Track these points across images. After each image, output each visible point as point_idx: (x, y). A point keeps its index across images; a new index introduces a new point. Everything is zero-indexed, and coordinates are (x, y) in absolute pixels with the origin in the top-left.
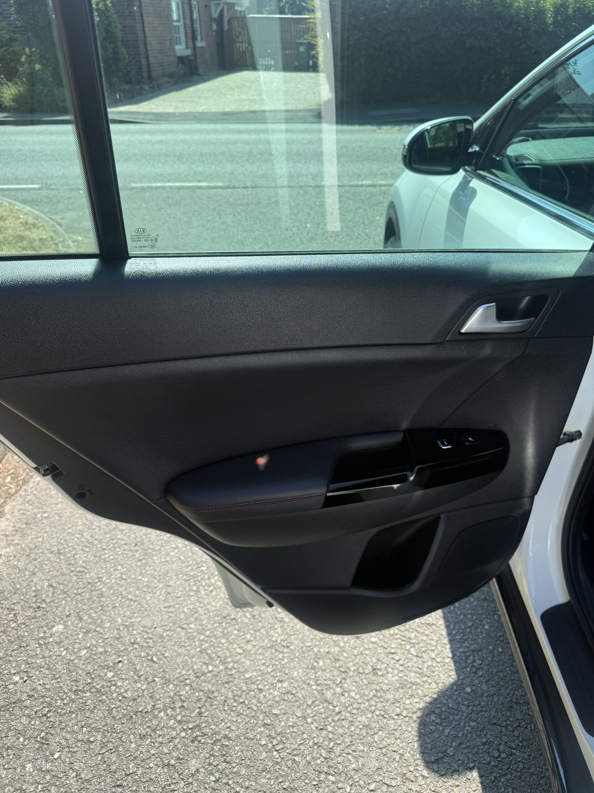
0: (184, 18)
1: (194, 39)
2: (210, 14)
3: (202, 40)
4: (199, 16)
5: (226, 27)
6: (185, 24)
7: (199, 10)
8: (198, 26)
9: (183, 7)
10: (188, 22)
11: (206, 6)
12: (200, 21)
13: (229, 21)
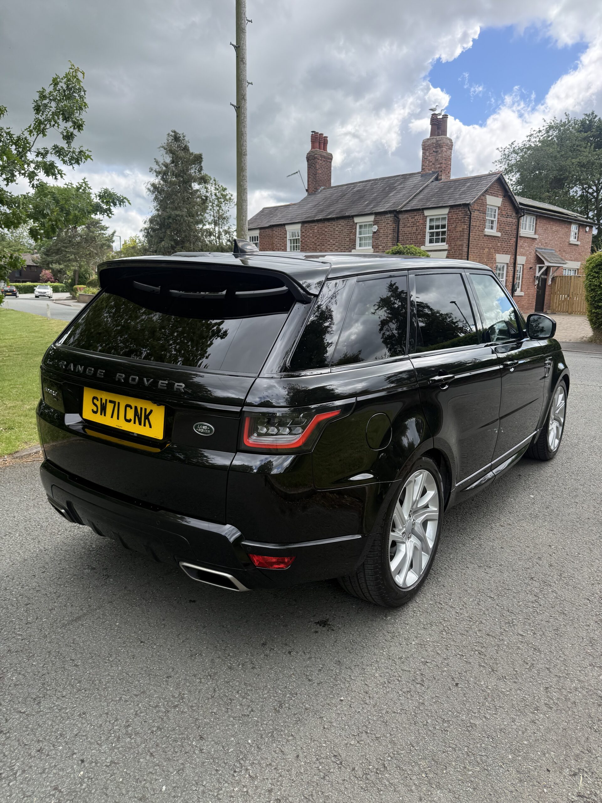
0: (507, 276)
1: (513, 290)
2: (535, 273)
3: (521, 291)
4: (523, 274)
5: (549, 282)
6: (506, 280)
7: (523, 271)
8: (520, 281)
9: (507, 268)
10: (511, 279)
11: (531, 268)
12: (522, 278)
13: (553, 279)
